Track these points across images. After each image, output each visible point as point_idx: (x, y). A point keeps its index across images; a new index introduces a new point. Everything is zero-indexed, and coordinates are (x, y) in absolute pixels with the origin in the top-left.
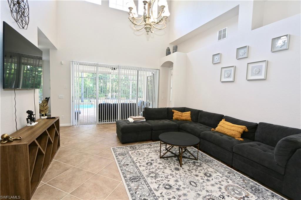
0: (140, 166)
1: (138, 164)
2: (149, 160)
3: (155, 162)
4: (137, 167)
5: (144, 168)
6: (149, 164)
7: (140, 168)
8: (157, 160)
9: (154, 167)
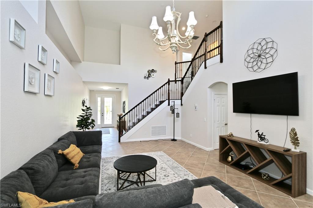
0: (174, 174)
1: (176, 175)
2: (167, 179)
3: (161, 178)
4: (176, 173)
5: (170, 173)
6: (167, 176)
7: (174, 173)
8: (159, 179)
9: (163, 174)
